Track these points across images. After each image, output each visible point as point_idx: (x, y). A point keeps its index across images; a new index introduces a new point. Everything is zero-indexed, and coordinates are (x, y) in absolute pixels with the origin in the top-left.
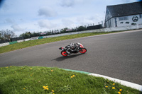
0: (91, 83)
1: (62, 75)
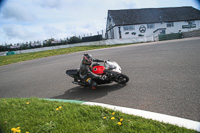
0: (84, 115)
1: (43, 108)
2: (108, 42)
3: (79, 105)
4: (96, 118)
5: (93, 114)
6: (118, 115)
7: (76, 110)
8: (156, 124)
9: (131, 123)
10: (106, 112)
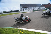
2: (20, 12)
3: (12, 29)
4: (17, 32)
5: (16, 31)
6: (22, 30)
7: (11, 30)
8: (31, 32)
9: (25, 32)
10: (19, 30)
